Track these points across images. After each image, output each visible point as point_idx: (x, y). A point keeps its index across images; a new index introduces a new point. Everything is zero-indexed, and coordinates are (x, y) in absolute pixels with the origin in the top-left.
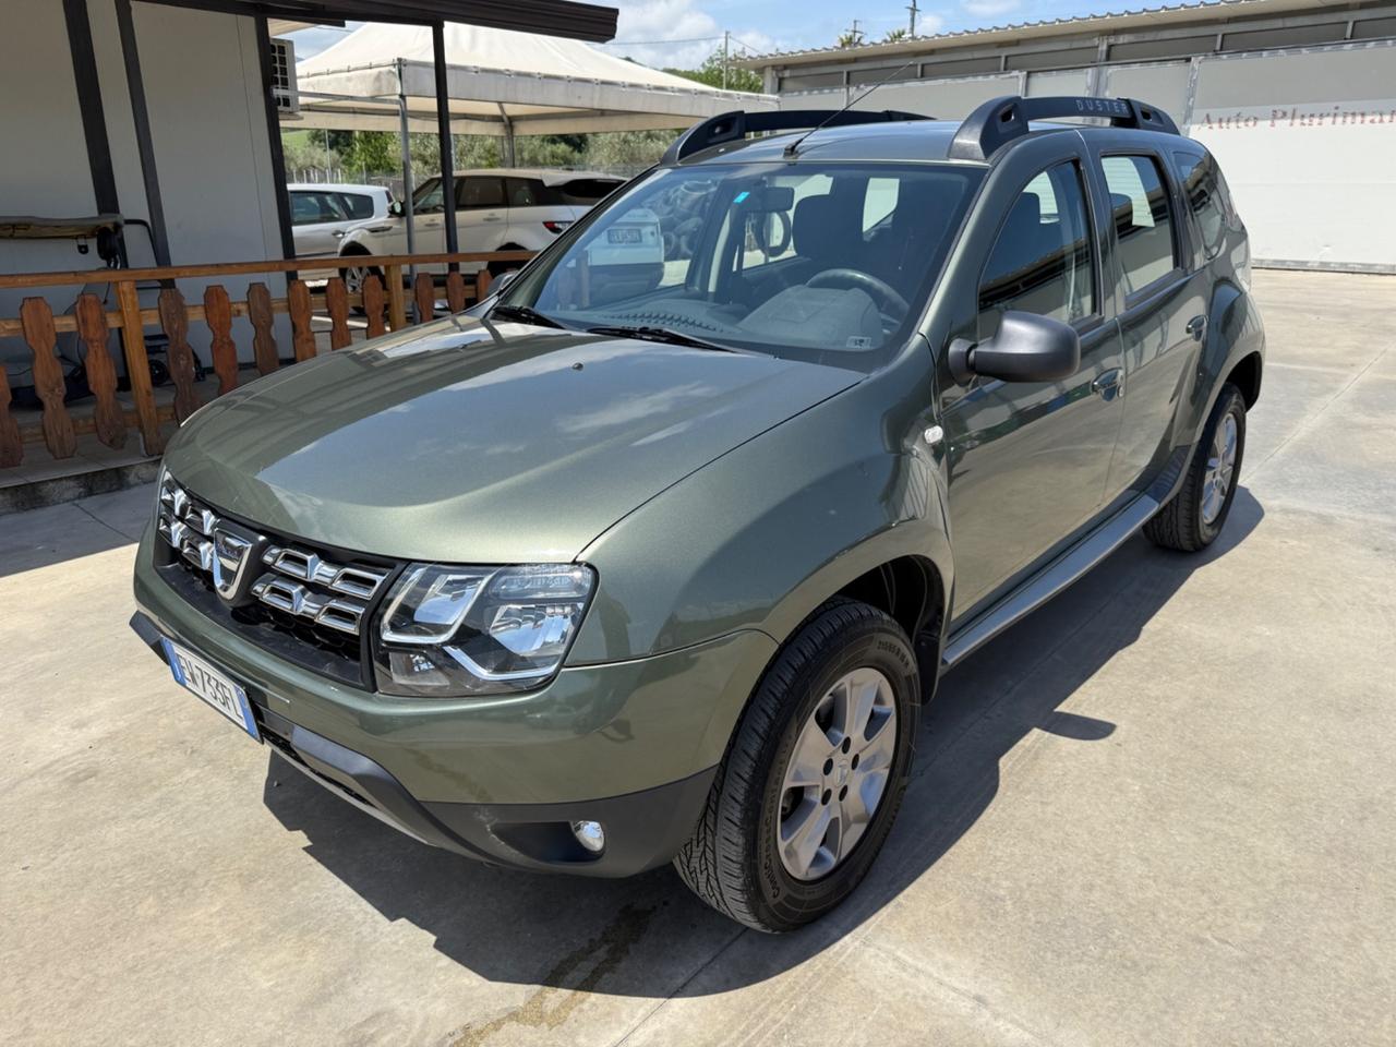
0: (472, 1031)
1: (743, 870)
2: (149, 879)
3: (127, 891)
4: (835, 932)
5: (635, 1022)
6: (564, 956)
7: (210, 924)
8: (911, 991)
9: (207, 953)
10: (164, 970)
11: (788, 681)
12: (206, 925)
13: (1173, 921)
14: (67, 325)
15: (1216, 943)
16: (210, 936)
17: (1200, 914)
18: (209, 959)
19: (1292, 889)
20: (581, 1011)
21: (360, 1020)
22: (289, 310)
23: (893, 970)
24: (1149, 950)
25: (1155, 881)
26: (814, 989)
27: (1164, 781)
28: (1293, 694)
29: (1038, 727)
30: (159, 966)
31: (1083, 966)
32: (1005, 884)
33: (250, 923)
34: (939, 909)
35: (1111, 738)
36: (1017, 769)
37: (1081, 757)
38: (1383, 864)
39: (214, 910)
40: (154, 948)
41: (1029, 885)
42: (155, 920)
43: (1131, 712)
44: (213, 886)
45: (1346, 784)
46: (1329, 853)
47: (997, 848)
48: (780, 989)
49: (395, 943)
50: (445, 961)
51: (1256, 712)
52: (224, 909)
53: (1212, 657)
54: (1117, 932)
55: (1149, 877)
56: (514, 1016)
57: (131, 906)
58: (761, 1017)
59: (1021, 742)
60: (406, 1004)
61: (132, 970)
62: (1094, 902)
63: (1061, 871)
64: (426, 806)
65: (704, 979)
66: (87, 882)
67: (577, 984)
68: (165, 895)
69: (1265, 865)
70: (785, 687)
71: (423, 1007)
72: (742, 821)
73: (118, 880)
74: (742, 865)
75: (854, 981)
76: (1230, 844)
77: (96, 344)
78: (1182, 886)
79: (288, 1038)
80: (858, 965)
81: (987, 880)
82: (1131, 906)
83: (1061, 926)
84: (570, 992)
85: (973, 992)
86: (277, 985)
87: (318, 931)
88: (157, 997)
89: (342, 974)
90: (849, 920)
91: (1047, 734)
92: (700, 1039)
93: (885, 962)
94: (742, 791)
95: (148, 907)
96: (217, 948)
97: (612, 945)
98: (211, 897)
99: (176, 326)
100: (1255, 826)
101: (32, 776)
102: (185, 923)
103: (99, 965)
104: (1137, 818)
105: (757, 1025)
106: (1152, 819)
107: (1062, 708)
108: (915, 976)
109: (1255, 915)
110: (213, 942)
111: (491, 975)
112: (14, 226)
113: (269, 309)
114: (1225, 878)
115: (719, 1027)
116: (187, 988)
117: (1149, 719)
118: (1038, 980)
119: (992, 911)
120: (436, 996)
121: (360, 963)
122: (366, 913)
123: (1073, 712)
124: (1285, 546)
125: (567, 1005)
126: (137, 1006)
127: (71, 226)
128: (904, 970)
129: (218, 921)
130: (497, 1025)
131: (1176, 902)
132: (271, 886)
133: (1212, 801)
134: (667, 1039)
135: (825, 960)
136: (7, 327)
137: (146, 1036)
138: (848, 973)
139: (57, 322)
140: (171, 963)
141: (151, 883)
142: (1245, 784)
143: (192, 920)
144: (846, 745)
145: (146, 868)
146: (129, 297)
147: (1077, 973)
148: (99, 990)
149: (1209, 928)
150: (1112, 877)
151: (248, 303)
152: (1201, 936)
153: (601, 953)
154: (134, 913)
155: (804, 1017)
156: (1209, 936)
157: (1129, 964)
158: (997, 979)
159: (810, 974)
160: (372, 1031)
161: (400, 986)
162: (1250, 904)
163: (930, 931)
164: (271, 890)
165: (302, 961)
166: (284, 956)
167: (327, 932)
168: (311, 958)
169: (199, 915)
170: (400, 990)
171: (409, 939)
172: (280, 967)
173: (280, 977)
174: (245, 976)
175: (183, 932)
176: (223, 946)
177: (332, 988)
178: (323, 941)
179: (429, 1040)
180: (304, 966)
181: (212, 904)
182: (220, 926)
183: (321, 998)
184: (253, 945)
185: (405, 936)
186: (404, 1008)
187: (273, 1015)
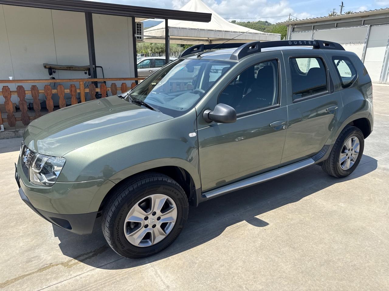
0: (51, 265)
1: (110, 239)
2: (18, 218)
3: (12, 220)
4: (148, 262)
5: (86, 271)
6: (83, 253)
7: (21, 230)
8: (153, 280)
10: (6, 237)
11: (126, 194)
13: (237, 280)
14: (68, 91)
15: (245, 288)
16: (19, 232)
17: (247, 280)
18: (15, 237)
19: (281, 279)
20: (77, 266)
21: (32, 256)
22: (121, 90)
23: (154, 275)
24: (224, 286)
25: (242, 268)
26: (131, 274)
27: (269, 242)
28: (334, 225)
29: (246, 220)
31: (202, 285)
32: (200, 260)
33: (28, 231)
34: (178, 262)
35: (264, 227)
36: (230, 230)
37: (251, 231)
38: (317, 279)
39: (24, 227)
40: (8, 233)
41: (206, 261)
42: (12, 227)
43: (277, 221)
44: (28, 222)
45: (326, 254)
46: (302, 272)
47: (206, 250)
48: (123, 272)
49: (52, 242)
50: (59, 248)
51: (317, 228)
52: (26, 227)
53: (317, 210)
54: (219, 279)
55: (241, 267)
56: (62, 264)
58: (113, 277)
59: (238, 223)
60: (44, 255)
62: (220, 270)
63: (219, 260)
64: (37, 209)
65: (108, 266)
66: (7, 216)
67: (80, 260)
68: (18, 222)
69: (279, 272)
70: (125, 195)
71: (47, 257)
72: (109, 227)
73: (12, 217)
74: (110, 238)
75: (142, 274)
76: (274, 263)
77: (74, 96)
78: (249, 271)
79: (17, 257)
80: (145, 271)
81: (196, 258)
82: (229, 273)
83: (205, 274)
84: (78, 261)
85: (168, 285)
86: (23, 246)
89: (37, 246)
90: (153, 260)
91: (247, 223)
92: (96, 279)
93: (153, 272)
94: (109, 220)
95: (12, 224)
97: (95, 253)
98: (26, 224)
99: (93, 93)
100: (286, 260)
101: (13, 192)
102: (17, 229)
104: (252, 250)
105: (111, 279)
106: (256, 252)
107: (257, 217)
108: (157, 277)
109: (263, 284)
111: (65, 253)
112: (70, 67)
113: (116, 90)
114: (263, 272)
115: (102, 277)
116: (7, 242)
117: (281, 224)
118: (187, 286)
119: (191, 266)
120: (51, 255)
121: (42, 245)
123: (260, 218)
124: (374, 180)
125: (75, 264)
127: (82, 68)
128: (156, 275)
130: (57, 265)
131: (243, 275)
133: (279, 250)
134: (89, 277)
135: (139, 268)
136: (54, 91)
138: (142, 272)
139: (65, 90)
140: (8, 236)
142: (294, 248)
144: (154, 214)
146: (82, 85)
147: (199, 287)
149: (246, 284)
150: (231, 264)
151: (111, 88)
152: (242, 286)
153: (91, 254)
154: (10, 224)
155: (123, 280)
156: (244, 286)
157: (215, 288)
158: (177, 283)
159: (133, 270)
160: (33, 260)
161: (45, 251)
162: (264, 281)
163: (171, 267)
165: (32, 242)
166: (29, 240)
167: (41, 236)
168: (34, 241)
169: (21, 227)
170: (45, 252)
171: (55, 242)
172: (27, 242)
173: (25, 244)
174: (19, 242)
175: (15, 230)
176: (20, 235)
177: (33, 249)
178: (39, 238)
179: (42, 264)
180: (31, 243)
181: (25, 225)
182: (23, 231)
183: (29, 250)
184: (25, 236)
185: (55, 241)
186: (43, 256)
187: (18, 252)
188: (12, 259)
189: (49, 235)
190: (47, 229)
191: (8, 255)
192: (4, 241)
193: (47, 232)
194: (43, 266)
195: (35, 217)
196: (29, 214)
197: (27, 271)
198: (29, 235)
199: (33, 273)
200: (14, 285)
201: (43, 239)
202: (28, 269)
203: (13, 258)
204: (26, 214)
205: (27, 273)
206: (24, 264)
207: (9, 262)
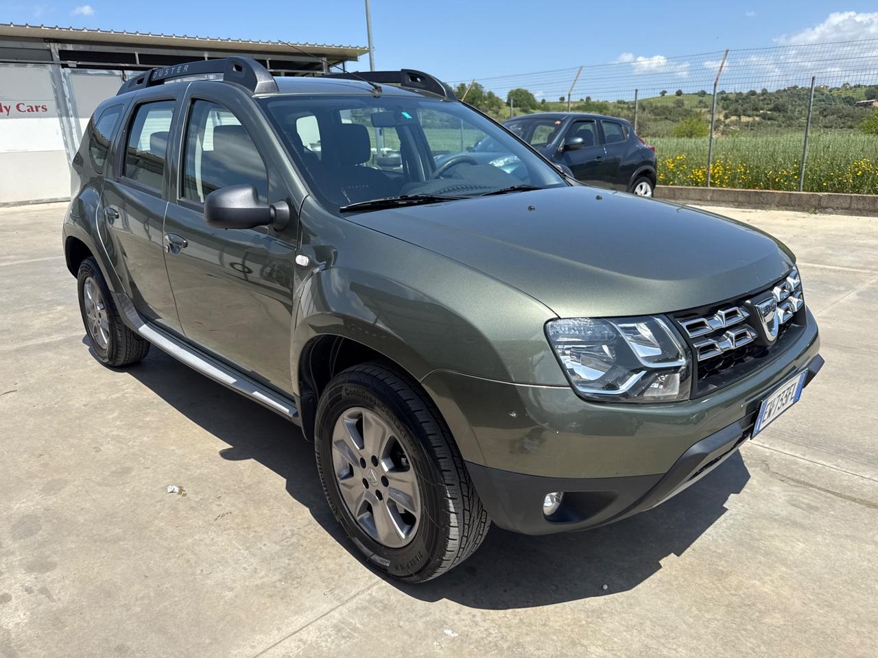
0: (781, 479)
2: (746, 630)
7: (771, 581)
9: (796, 575)
10: (820, 591)
12: (773, 583)
16: (782, 578)
18: (800, 573)
21: (799, 509)
30: (818, 593)
33: (760, 563)
39: (758, 583)
44: (735, 590)
50: (746, 490)
52: (755, 579)
57: (779, 630)
60: (780, 497)
61: (831, 606)
68: (757, 614)
71: (777, 493)
73: (757, 649)
86: (800, 541)
87: (750, 535)
88: (841, 587)
89: (775, 520)
95: (777, 619)
98: (747, 588)
102: (778, 594)
103: (839, 625)
110: (785, 575)
120: (770, 490)
122: (725, 519)
126: (853, 593)
129: (767, 578)
130: (774, 473)
137: (869, 582)
140: (814, 589)
141: (749, 627)
143: (773, 591)
148: (856, 616)
154: (784, 625)
160: (803, 505)
161: (771, 501)
164: (726, 561)
165: (777, 535)
166: (777, 543)
167: (749, 530)
168: (772, 533)
169: (767, 589)
170: (774, 500)
171: (737, 502)
172: (786, 542)
173: (792, 541)
174: (800, 555)
175: (786, 592)
176: (785, 569)
177: (787, 522)
179: (796, 489)
180: (780, 534)
181: (753, 586)
182: (770, 575)
183: (795, 524)
184: (776, 557)
185: (736, 504)
186: (783, 498)
187: (819, 538)
188: (840, 533)
189: (732, 522)
191: (841, 546)
192: (831, 583)
193: (730, 529)
194: (796, 486)
197: (826, 497)
198: (767, 554)
199: (819, 489)
200: (862, 494)
201: (752, 522)
202: (823, 499)
203: (836, 532)
204: (714, 625)
205: (829, 495)
206: (823, 511)
207: (848, 533)
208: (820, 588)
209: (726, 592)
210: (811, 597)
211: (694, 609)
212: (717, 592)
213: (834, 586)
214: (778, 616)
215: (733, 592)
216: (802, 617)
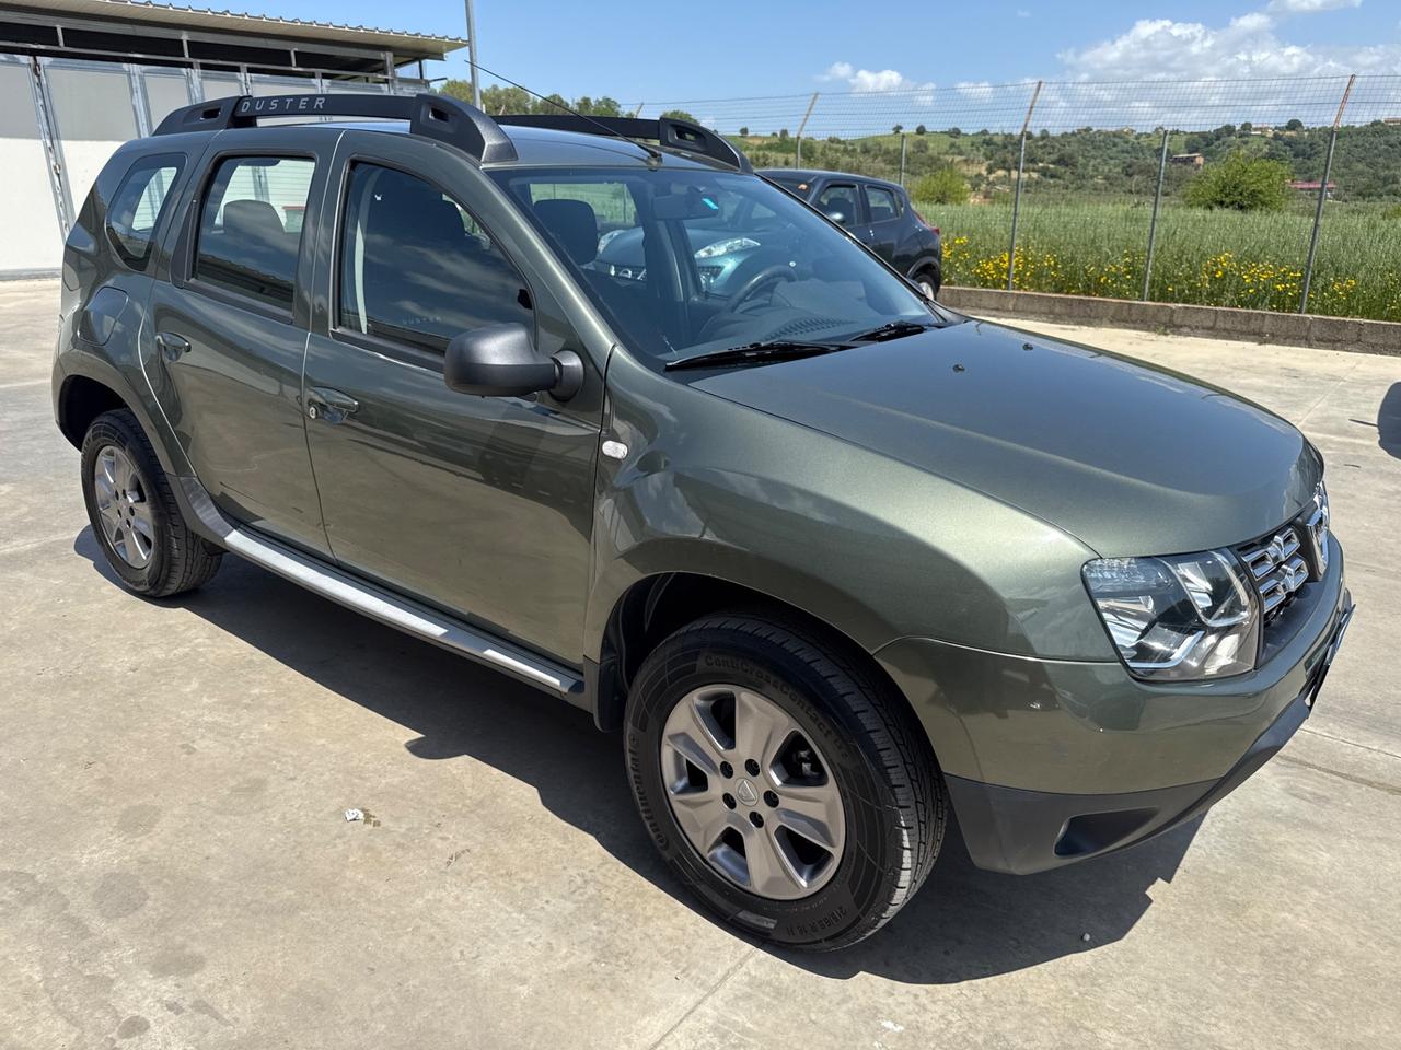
2: (1298, 988)
3: (1327, 998)
7: (1306, 912)
9: (1334, 901)
10: (1374, 922)
12: (1309, 915)
16: (1318, 907)
33: (1282, 886)
39: (1290, 917)
42: (1338, 955)
44: (1264, 930)
52: (1284, 911)
57: (1340, 984)
68: (1304, 963)
86: (1322, 850)
87: (1254, 843)
89: (1279, 819)
95: (1331, 969)
96: (1324, 897)
98: (1279, 925)
102: (1321, 930)
110: (1320, 902)
116: (1373, 900)
122: (1212, 823)
132: (1232, 888)
140: (1364, 920)
141: (1301, 983)
143: (1313, 927)
145: (1288, 999)
154: (1345, 976)
164: (1236, 886)
165: (1288, 843)
166: (1293, 855)
167: (1250, 837)
168: (1281, 839)
169: (1304, 924)
170: (1266, 790)
172: (1303, 853)
173: (1312, 850)
174: (1330, 870)
175: (1330, 927)
176: (1317, 894)
177: (1296, 821)
178: (1259, 838)
179: (1289, 771)
180: (1291, 841)
181: (1284, 920)
182: (1301, 904)
183: (1308, 825)
184: (1299, 875)
186: (1277, 785)
187: (1344, 844)
189: (1222, 825)
190: (1215, 848)
191: (1377, 854)
192: (1384, 910)
193: (1223, 837)
194: (1287, 766)
195: (1224, 928)
196: (1241, 971)
198: (1286, 872)
201: (1249, 824)
204: (1253, 983)
208: (1372, 919)
209: (1252, 933)
210: (1366, 933)
211: (1218, 962)
212: (1240, 935)
213: (1389, 913)
214: (1332, 963)
215: (1262, 933)
216: (1364, 962)
